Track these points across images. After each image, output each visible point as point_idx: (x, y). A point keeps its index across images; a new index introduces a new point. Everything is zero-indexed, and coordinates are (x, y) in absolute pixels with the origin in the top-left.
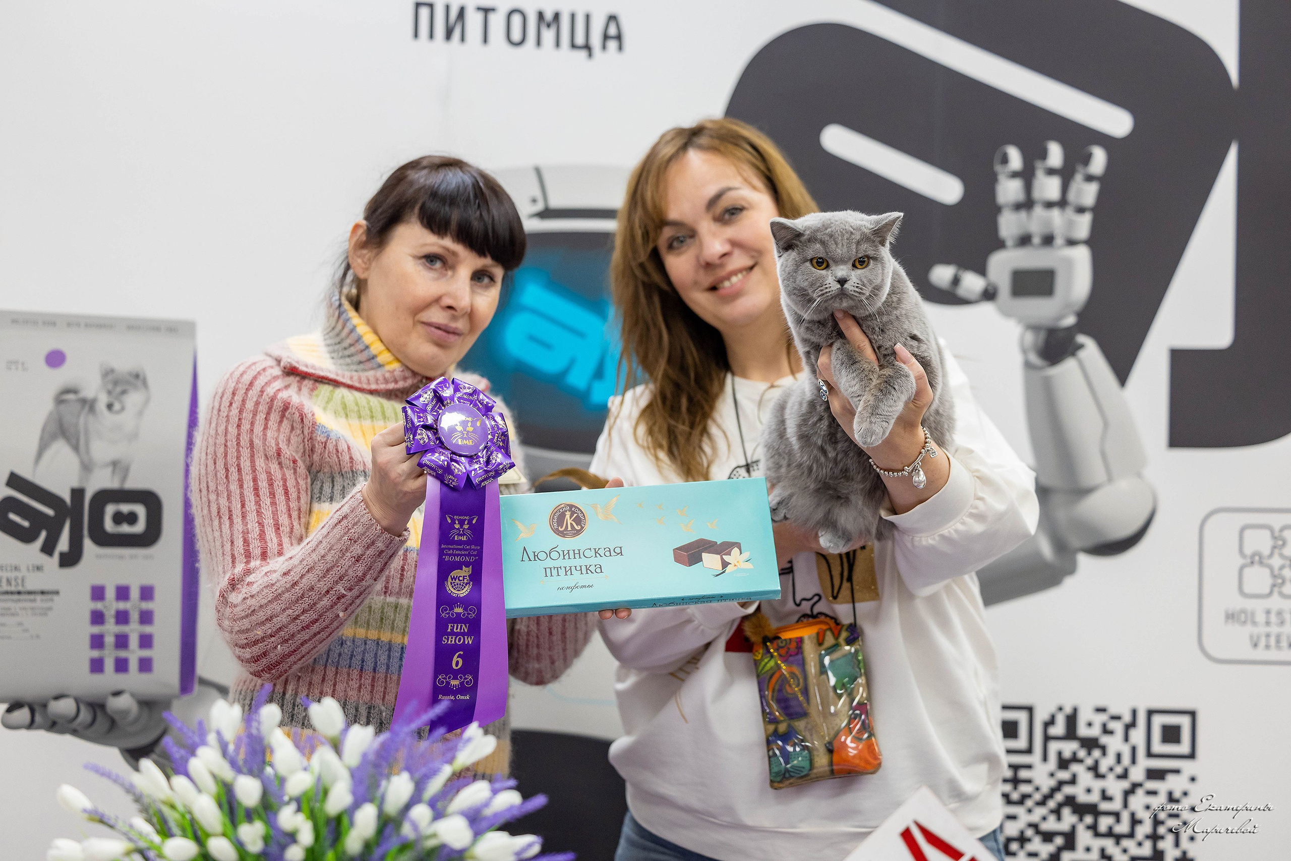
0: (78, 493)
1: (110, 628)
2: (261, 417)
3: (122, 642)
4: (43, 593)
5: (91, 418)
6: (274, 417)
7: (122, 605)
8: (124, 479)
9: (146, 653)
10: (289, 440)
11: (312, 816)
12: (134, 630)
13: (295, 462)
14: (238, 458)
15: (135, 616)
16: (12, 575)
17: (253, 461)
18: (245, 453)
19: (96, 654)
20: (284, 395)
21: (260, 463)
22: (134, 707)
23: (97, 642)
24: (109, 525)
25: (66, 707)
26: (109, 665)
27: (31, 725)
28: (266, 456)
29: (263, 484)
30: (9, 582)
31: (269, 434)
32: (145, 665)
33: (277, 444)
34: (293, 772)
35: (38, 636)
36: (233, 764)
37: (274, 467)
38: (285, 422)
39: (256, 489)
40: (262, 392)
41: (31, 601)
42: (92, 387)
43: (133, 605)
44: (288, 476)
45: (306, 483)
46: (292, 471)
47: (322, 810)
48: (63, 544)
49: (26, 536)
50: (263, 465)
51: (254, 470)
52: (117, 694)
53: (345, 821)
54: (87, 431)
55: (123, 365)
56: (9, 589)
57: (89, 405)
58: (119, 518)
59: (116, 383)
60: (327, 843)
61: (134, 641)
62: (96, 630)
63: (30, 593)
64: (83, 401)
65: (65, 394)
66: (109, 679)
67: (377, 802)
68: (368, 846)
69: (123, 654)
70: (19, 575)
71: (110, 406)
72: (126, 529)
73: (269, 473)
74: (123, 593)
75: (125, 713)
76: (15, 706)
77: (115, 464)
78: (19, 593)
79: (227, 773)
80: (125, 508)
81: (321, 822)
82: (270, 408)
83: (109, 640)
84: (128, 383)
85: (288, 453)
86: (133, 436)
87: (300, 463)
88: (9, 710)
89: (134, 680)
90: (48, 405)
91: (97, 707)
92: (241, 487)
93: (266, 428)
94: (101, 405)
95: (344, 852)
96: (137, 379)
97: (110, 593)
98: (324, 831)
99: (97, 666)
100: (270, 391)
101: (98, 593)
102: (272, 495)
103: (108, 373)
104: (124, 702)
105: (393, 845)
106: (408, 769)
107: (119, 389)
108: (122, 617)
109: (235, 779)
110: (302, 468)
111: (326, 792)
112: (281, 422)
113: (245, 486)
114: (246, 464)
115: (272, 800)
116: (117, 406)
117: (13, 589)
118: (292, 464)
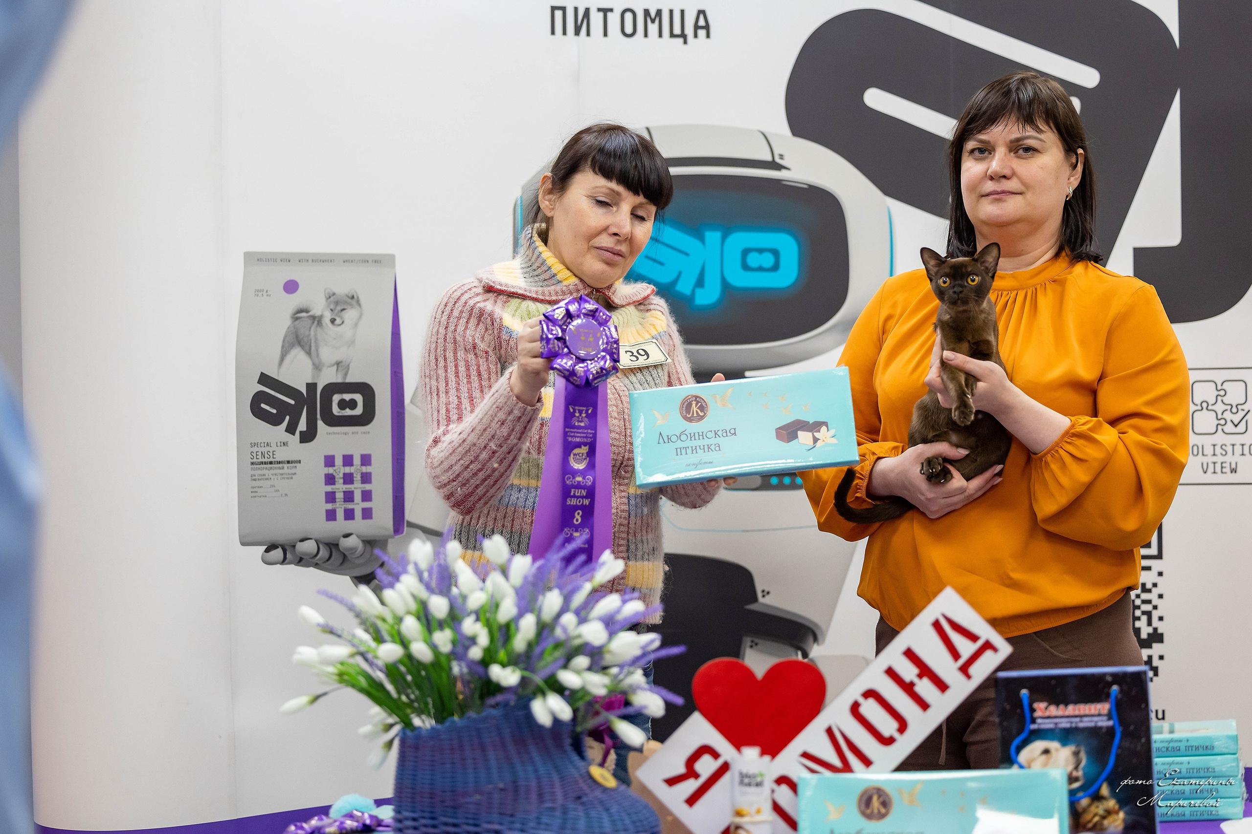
2: (463, 321)
6: (473, 321)
10: (483, 338)
11: (488, 624)
13: (487, 353)
14: (445, 351)
17: (455, 353)
18: (450, 347)
20: (481, 305)
21: (461, 354)
28: (465, 349)
29: (462, 369)
31: (468, 332)
33: (474, 340)
34: (472, 591)
36: (428, 587)
37: (471, 357)
38: (481, 324)
39: (457, 373)
40: (466, 303)
44: (481, 363)
45: (496, 368)
46: (485, 360)
47: (495, 620)
50: (463, 355)
51: (456, 359)
53: (513, 627)
60: (500, 644)
67: (536, 613)
68: (530, 645)
73: (467, 361)
79: (423, 594)
81: (495, 628)
82: (471, 315)
85: (482, 347)
87: (491, 353)
92: (446, 371)
93: (466, 328)
95: (513, 650)
98: (497, 635)
100: (471, 303)
102: (469, 376)
105: (549, 645)
106: (560, 588)
109: (429, 598)
110: (492, 358)
111: (497, 606)
112: (478, 324)
113: (449, 371)
114: (450, 355)
115: (458, 613)
118: (484, 355)
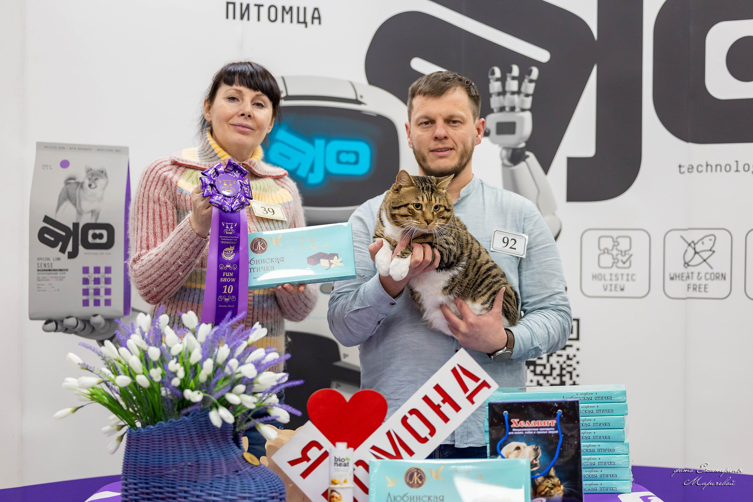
0: (76, 225)
1: (92, 286)
3: (97, 292)
4: (60, 270)
5: (81, 191)
7: (97, 276)
8: (97, 218)
9: (108, 297)
12: (102, 287)
15: (103, 280)
16: (46, 262)
19: (85, 298)
22: (103, 322)
23: (86, 292)
24: (90, 239)
25: (72, 322)
26: (91, 302)
27: (56, 330)
30: (45, 265)
32: (108, 303)
35: (58, 290)
41: (55, 274)
42: (82, 177)
43: (102, 275)
48: (70, 248)
49: (52, 245)
52: (95, 315)
54: (79, 197)
55: (96, 167)
56: (45, 268)
57: (80, 185)
58: (95, 236)
59: (93, 175)
61: (102, 292)
62: (85, 287)
63: (55, 270)
64: (78, 183)
65: (69, 180)
66: (92, 309)
69: (97, 298)
70: (50, 262)
71: (90, 186)
72: (98, 241)
74: (97, 270)
75: (99, 324)
76: (48, 322)
77: (92, 212)
78: (50, 270)
80: (98, 232)
83: (91, 291)
84: (98, 175)
86: (101, 199)
88: (46, 323)
89: (103, 309)
90: (62, 185)
91: (86, 321)
94: (86, 185)
96: (102, 173)
97: (91, 270)
99: (86, 303)
101: (86, 270)
103: (89, 170)
104: (99, 319)
107: (94, 178)
108: (97, 281)
116: (93, 186)
117: (47, 268)
